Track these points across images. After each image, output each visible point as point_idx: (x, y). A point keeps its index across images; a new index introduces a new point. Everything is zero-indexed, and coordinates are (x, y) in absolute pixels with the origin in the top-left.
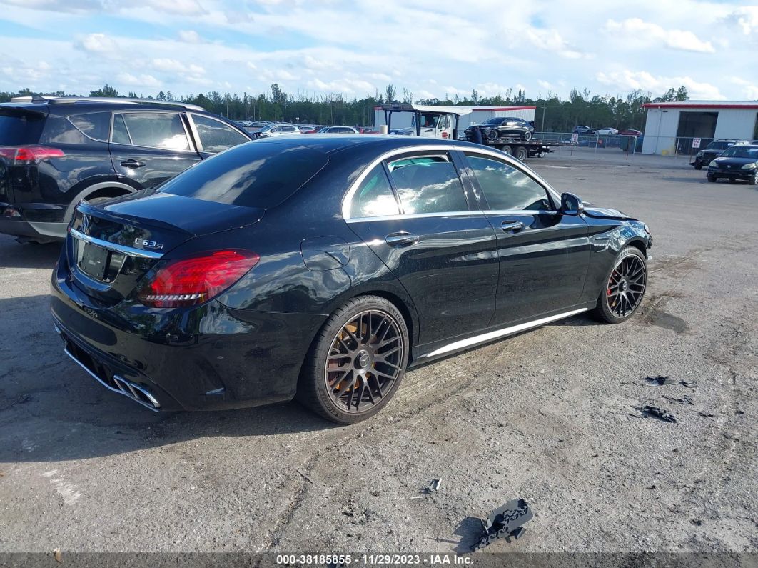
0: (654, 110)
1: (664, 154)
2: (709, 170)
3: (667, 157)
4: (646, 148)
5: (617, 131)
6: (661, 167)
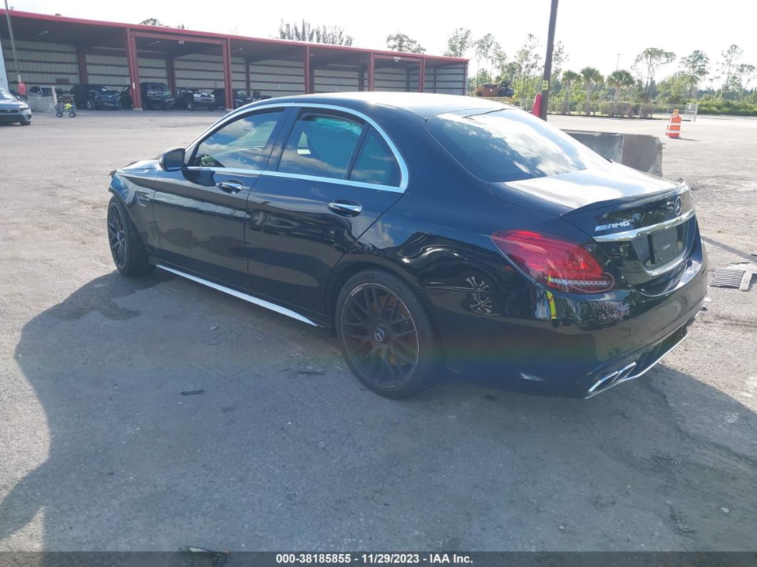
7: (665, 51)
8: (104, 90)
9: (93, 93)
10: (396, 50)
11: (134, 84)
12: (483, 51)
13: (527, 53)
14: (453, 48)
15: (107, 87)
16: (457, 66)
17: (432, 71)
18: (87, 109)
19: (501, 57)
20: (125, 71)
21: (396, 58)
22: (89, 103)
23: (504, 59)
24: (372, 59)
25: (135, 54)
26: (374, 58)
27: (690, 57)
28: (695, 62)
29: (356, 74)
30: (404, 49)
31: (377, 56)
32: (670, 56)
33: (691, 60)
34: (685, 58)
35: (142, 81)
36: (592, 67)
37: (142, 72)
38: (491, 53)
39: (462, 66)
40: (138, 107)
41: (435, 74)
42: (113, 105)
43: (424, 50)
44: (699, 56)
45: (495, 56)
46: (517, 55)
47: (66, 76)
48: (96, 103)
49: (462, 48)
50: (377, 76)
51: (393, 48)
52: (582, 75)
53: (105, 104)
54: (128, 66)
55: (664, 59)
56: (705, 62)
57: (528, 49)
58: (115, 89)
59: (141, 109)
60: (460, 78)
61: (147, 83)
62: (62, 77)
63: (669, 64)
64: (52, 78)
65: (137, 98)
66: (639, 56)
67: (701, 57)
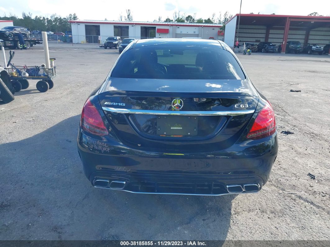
0: (74, 24)
1: (82, 43)
2: (119, 49)
3: (83, 44)
4: (74, 40)
5: (53, 33)
6: (92, 49)
8: (271, 44)
9: (266, 46)
11: (284, 42)
15: (272, 43)
18: (262, 52)
20: (282, 36)
22: (263, 50)
25: (288, 29)
35: (288, 40)
37: (289, 36)
40: (283, 52)
42: (272, 51)
47: (260, 39)
48: (266, 50)
53: (269, 50)
54: (284, 34)
58: (275, 44)
59: (285, 53)
61: (290, 41)
62: (258, 39)
64: (254, 40)
65: (284, 48)
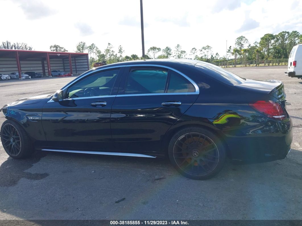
7: (157, 47)
10: (55, 51)
12: (91, 50)
13: (109, 50)
14: (79, 50)
16: (84, 56)
17: (73, 59)
19: (99, 52)
21: (58, 54)
23: (100, 53)
24: (48, 55)
26: (49, 55)
27: (165, 49)
28: (167, 51)
29: (40, 62)
30: (58, 51)
31: (50, 54)
32: (159, 49)
33: (166, 50)
34: (164, 50)
36: (135, 54)
38: (94, 51)
39: (86, 56)
41: (75, 60)
43: (67, 51)
44: (168, 49)
45: (97, 52)
46: (105, 51)
49: (83, 49)
50: (51, 62)
51: (53, 51)
52: (131, 57)
55: (157, 51)
56: (170, 51)
57: (109, 49)
60: (86, 61)
63: (159, 52)
66: (149, 50)
67: (169, 49)
